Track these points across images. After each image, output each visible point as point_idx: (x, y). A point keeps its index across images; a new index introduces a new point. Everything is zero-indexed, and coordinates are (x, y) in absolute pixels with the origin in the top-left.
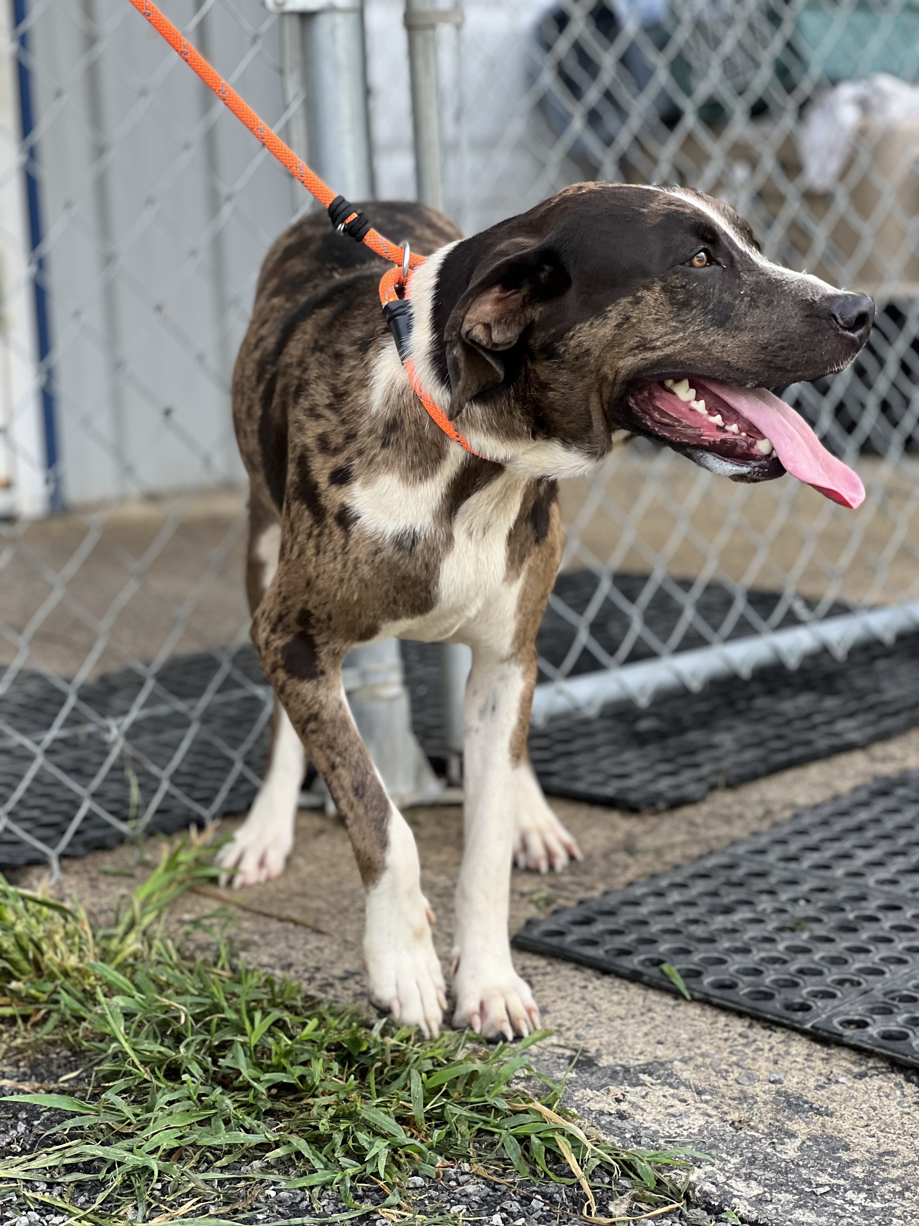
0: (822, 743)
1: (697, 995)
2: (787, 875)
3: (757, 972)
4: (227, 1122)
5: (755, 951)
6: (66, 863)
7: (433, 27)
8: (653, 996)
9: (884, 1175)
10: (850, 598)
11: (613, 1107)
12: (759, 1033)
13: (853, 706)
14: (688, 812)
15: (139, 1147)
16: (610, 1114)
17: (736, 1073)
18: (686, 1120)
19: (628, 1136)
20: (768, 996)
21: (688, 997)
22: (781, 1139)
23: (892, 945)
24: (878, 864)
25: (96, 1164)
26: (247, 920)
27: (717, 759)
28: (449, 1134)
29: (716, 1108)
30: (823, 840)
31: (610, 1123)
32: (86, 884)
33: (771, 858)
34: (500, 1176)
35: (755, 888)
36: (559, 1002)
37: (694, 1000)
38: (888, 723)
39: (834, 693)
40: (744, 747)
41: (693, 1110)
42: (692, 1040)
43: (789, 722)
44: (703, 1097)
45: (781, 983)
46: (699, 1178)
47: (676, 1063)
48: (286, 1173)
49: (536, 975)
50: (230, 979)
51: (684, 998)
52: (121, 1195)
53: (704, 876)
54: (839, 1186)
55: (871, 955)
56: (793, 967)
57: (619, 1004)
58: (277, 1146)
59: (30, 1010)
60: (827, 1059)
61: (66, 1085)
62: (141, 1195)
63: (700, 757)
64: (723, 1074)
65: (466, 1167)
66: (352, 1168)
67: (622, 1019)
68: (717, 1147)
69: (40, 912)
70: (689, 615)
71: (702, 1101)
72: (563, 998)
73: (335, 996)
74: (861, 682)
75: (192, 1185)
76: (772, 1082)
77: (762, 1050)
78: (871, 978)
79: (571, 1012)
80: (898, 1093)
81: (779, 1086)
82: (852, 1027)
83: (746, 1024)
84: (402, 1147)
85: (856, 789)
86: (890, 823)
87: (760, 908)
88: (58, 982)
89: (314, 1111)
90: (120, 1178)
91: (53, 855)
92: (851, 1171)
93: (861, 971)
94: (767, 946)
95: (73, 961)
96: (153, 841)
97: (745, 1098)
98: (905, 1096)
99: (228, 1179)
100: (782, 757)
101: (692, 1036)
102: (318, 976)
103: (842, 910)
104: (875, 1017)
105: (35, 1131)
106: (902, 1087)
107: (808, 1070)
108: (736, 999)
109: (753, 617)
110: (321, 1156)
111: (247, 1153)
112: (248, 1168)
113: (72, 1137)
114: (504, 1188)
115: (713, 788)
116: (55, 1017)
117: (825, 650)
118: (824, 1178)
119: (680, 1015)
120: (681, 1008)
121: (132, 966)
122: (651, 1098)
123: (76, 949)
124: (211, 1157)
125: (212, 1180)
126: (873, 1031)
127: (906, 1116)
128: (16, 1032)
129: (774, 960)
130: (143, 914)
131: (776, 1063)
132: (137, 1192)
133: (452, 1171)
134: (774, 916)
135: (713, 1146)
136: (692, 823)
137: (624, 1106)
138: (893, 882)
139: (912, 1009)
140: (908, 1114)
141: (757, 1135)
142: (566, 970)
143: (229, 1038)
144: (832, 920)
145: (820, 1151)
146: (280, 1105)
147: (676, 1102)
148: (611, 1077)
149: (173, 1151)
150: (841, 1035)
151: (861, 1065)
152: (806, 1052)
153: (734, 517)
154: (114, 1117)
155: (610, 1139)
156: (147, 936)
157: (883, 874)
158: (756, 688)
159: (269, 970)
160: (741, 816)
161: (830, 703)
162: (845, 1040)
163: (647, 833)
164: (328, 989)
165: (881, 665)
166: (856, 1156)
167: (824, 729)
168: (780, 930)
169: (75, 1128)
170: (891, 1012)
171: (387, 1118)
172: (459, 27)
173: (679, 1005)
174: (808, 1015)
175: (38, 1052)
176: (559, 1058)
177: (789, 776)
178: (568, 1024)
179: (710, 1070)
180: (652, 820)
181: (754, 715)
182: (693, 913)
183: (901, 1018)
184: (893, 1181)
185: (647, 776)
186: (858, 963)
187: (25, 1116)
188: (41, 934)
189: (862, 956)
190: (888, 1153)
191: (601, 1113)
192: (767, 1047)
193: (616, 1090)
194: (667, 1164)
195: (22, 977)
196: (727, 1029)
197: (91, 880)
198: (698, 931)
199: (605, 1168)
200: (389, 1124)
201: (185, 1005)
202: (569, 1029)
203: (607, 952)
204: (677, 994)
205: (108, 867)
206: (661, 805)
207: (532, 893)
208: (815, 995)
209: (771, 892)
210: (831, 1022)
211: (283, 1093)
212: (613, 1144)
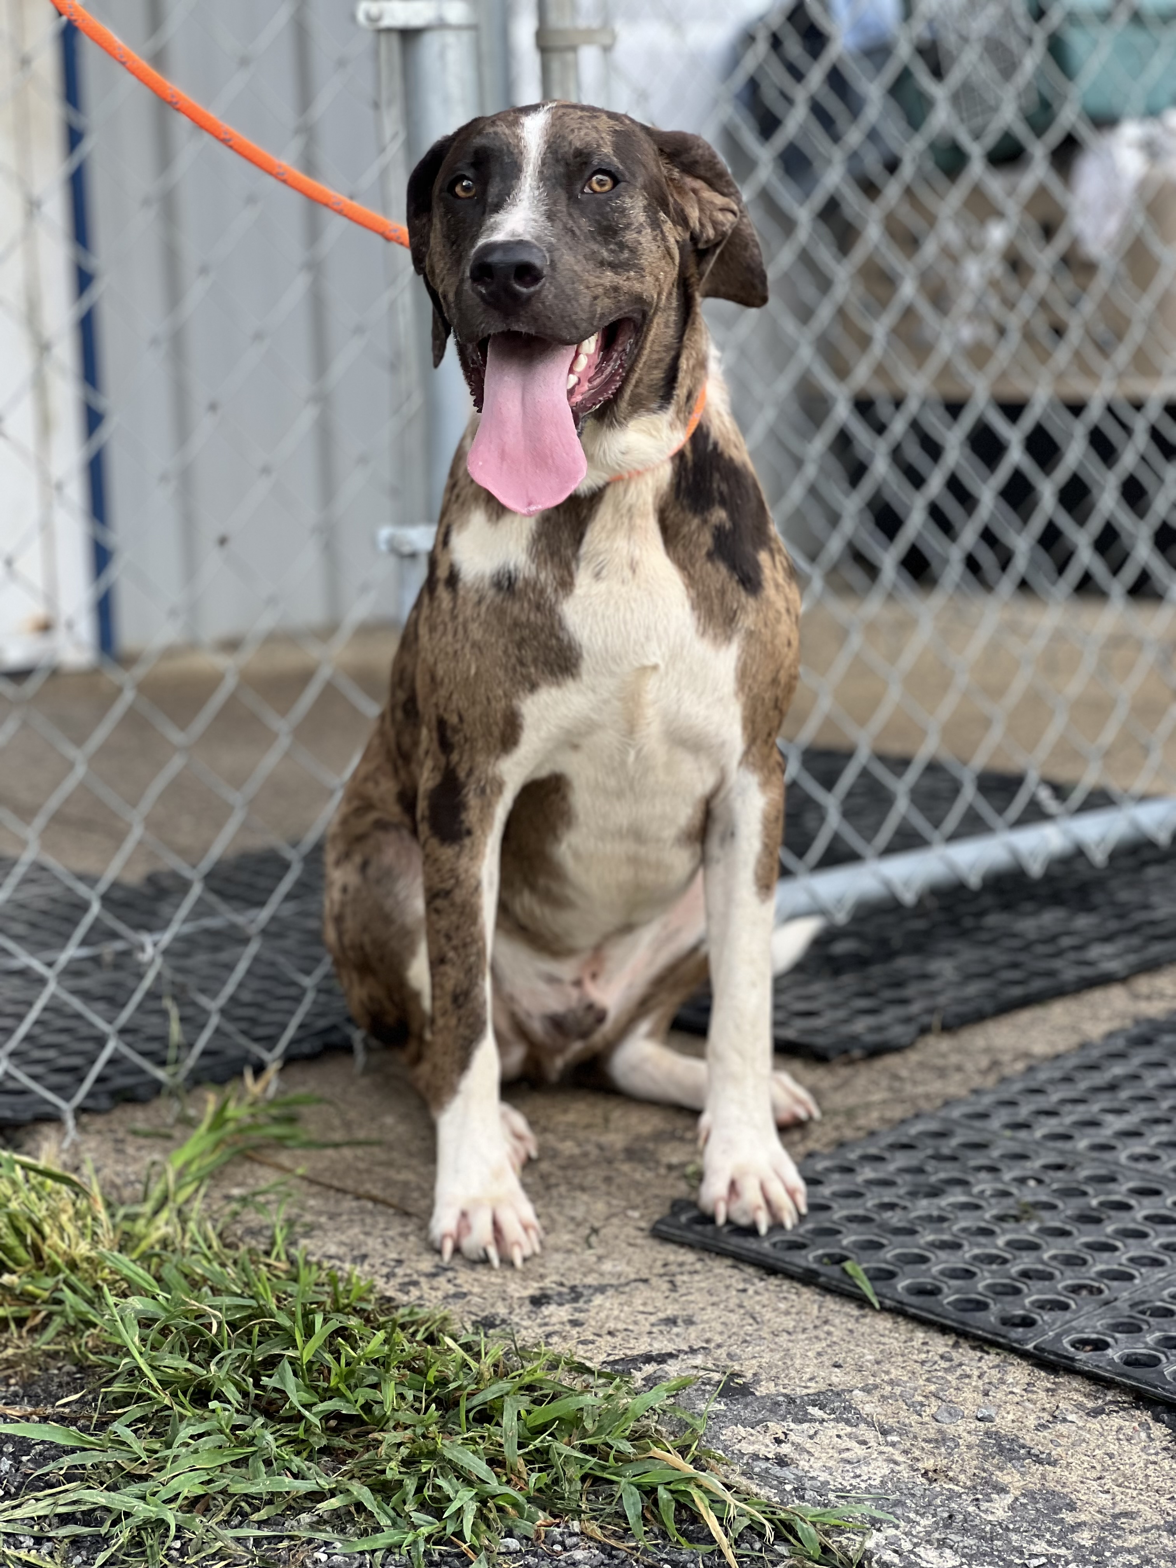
0: (1070, 974)
1: (888, 1303)
2: (1015, 1148)
3: (968, 1274)
4: (268, 1463)
5: (966, 1247)
6: (85, 1118)
7: (574, 49)
8: (831, 1303)
9: (1119, 1543)
10: (1115, 786)
11: (771, 1450)
12: (967, 1355)
13: (1113, 925)
14: (891, 1061)
15: (154, 1494)
16: (767, 1459)
17: (933, 1407)
18: (865, 1468)
19: (788, 1487)
20: (981, 1306)
21: (877, 1306)
22: (988, 1495)
23: (1145, 1241)
24: (1133, 1134)
25: (98, 1513)
26: (314, 1196)
27: (932, 994)
28: (556, 1481)
29: (905, 1452)
30: (1064, 1101)
31: (767, 1470)
32: (109, 1146)
33: (995, 1123)
34: (620, 1538)
35: (973, 1163)
36: (709, 1309)
37: (884, 1309)
38: (1157, 949)
39: (1090, 908)
40: (969, 977)
41: (875, 1456)
42: (878, 1363)
43: (1027, 947)
44: (889, 1438)
45: (999, 1289)
46: (877, 1545)
47: (856, 1392)
48: (343, 1531)
49: (682, 1273)
50: (286, 1272)
51: (872, 1306)
52: (128, 1555)
53: (907, 1147)
54: (1059, 1557)
55: (1117, 1254)
56: (1015, 1269)
57: (787, 1313)
58: (333, 1495)
59: (27, 1311)
60: (1053, 1390)
61: (67, 1410)
62: (153, 1556)
63: (910, 991)
64: (917, 1408)
65: (576, 1526)
66: (427, 1525)
67: (789, 1333)
68: (904, 1504)
69: (42, 1184)
70: (902, 806)
71: (887, 1444)
72: (713, 1304)
73: (420, 1298)
74: (1124, 896)
75: (219, 1544)
76: (980, 1420)
77: (969, 1376)
78: (1115, 1284)
79: (723, 1323)
80: (1143, 1435)
81: (988, 1424)
82: (1088, 1348)
83: (951, 1343)
84: (493, 1497)
85: (1110, 1035)
86: (1151, 1081)
87: (976, 1190)
88: (61, 1276)
89: (383, 1450)
90: (127, 1534)
91: (67, 1108)
92: (1075, 1537)
93: (1103, 1275)
94: (982, 1240)
95: (83, 1249)
96: (198, 1092)
97: (944, 1440)
98: (1152, 1440)
99: (267, 1538)
100: (1017, 992)
101: (880, 1357)
102: (400, 1271)
103: (1084, 1194)
104: (1118, 1335)
105: (23, 1469)
106: (1149, 1428)
107: (1027, 1404)
108: (939, 1310)
109: (985, 809)
110: (388, 1509)
111: (293, 1504)
112: (294, 1523)
113: (69, 1478)
114: (623, 1555)
115: (925, 1030)
116: (58, 1321)
117: (1079, 853)
118: (1040, 1547)
119: (866, 1329)
120: (867, 1320)
121: (158, 1255)
122: (822, 1438)
123: (88, 1232)
124: (247, 1508)
125: (247, 1538)
126: (1114, 1354)
127: (1152, 1467)
128: (8, 1340)
129: (991, 1259)
130: (180, 1187)
131: (986, 1394)
132: (148, 1552)
133: (557, 1531)
134: (993, 1201)
135: (898, 1503)
136: (896, 1077)
137: (785, 1449)
138: (1153, 1158)
139: (1166, 1327)
140: (1155, 1463)
141: (956, 1488)
142: (721, 1267)
143: (277, 1351)
144: (1069, 1207)
145: (1037, 1510)
146: (339, 1442)
147: (854, 1444)
148: (771, 1411)
149: (198, 1499)
150: (1073, 1359)
151: (1096, 1398)
152: (1027, 1380)
153: (963, 680)
154: (124, 1454)
155: (765, 1492)
156: (182, 1217)
157: (1139, 1147)
158: (988, 900)
159: (338, 1263)
160: (959, 1069)
161: (1083, 922)
162: (1077, 1365)
163: (837, 1088)
164: (412, 1288)
165: (1153, 872)
166: (1083, 1517)
167: (1073, 956)
168: (1001, 1218)
169: (75, 1467)
170: (1140, 1330)
171: (476, 1459)
172: (607, 49)
173: (864, 1316)
174: (1030, 1333)
175: (34, 1366)
176: (703, 1383)
177: (1025, 1016)
178: (718, 1339)
179: (900, 1402)
180: (844, 1072)
181: (984, 936)
182: (888, 1195)
183: (1151, 1338)
184: (1129, 1551)
185: (841, 1014)
186: (1100, 1263)
187: (11, 1450)
188: (44, 1213)
189: (1106, 1255)
190: (1125, 1514)
191: (756, 1457)
192: (976, 1373)
193: (776, 1428)
194: (837, 1526)
195: (19, 1269)
196: (925, 1348)
197: (117, 1141)
198: (894, 1218)
199: (756, 1529)
200: (480, 1468)
201: (220, 1310)
202: (719, 1346)
203: (774, 1245)
204: (862, 1302)
205: (140, 1125)
206: (857, 1053)
207: (683, 1165)
208: (1042, 1305)
209: (993, 1169)
210: (1061, 1341)
211: (345, 1425)
212: (768, 1498)
